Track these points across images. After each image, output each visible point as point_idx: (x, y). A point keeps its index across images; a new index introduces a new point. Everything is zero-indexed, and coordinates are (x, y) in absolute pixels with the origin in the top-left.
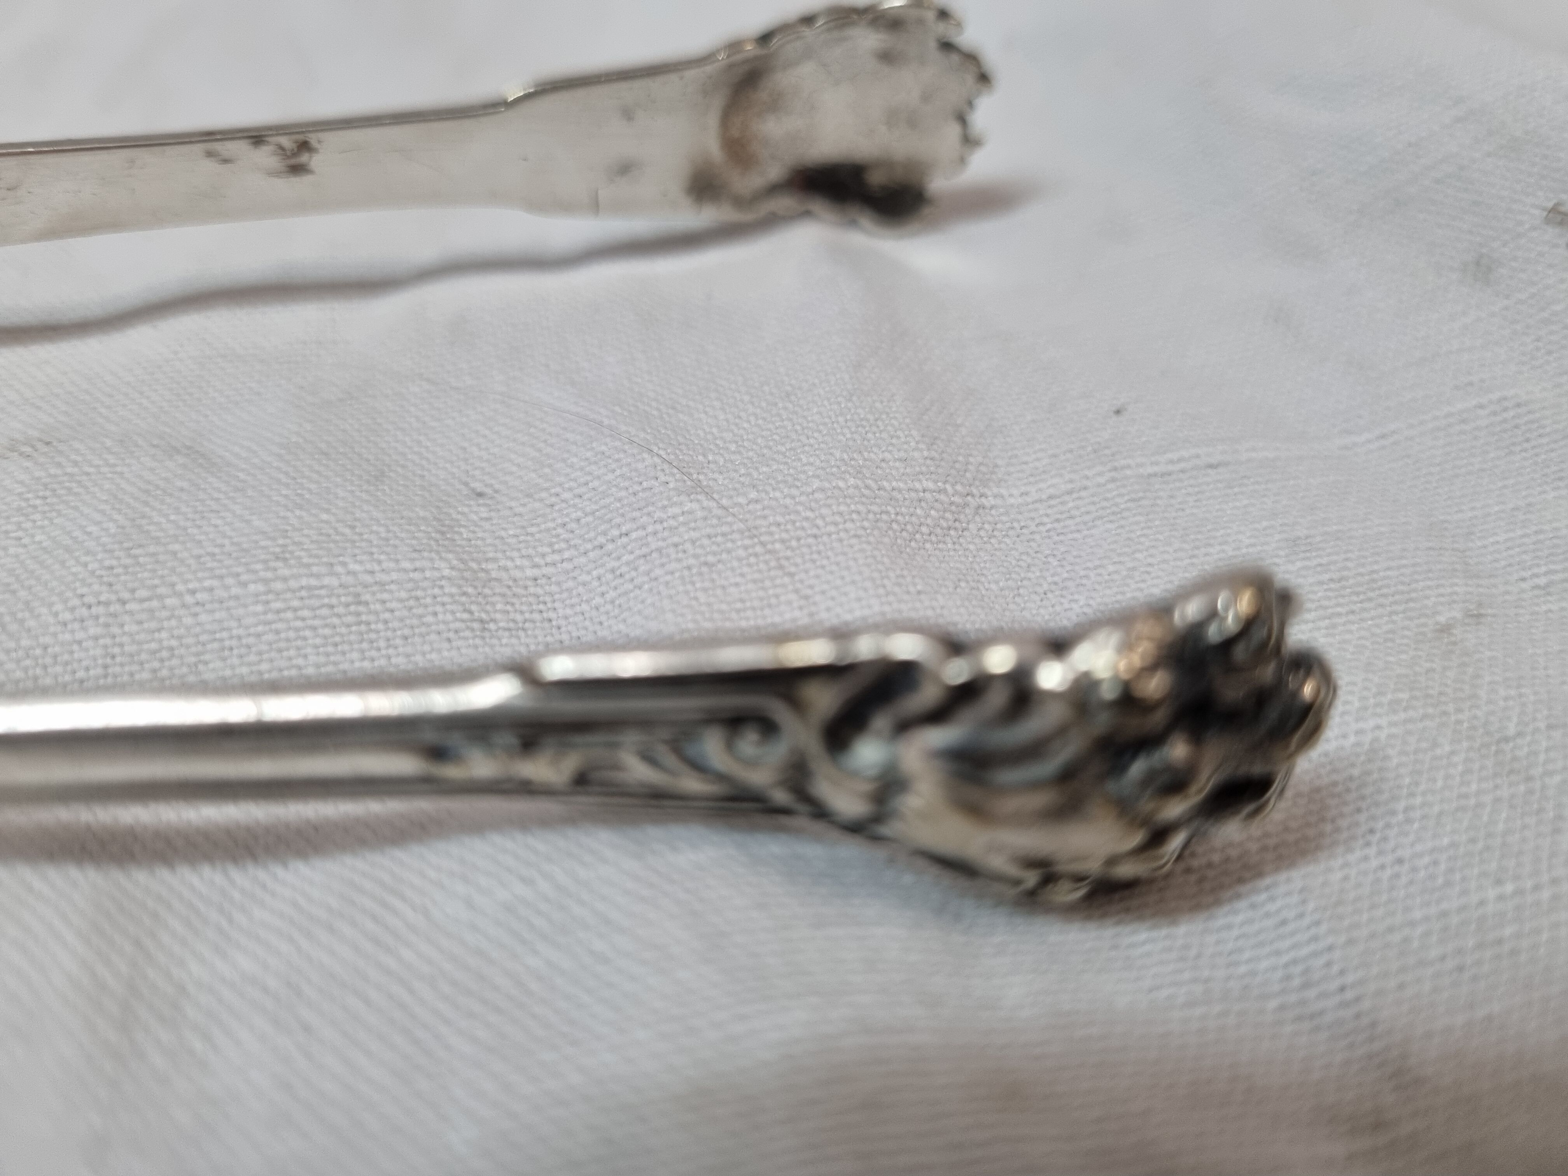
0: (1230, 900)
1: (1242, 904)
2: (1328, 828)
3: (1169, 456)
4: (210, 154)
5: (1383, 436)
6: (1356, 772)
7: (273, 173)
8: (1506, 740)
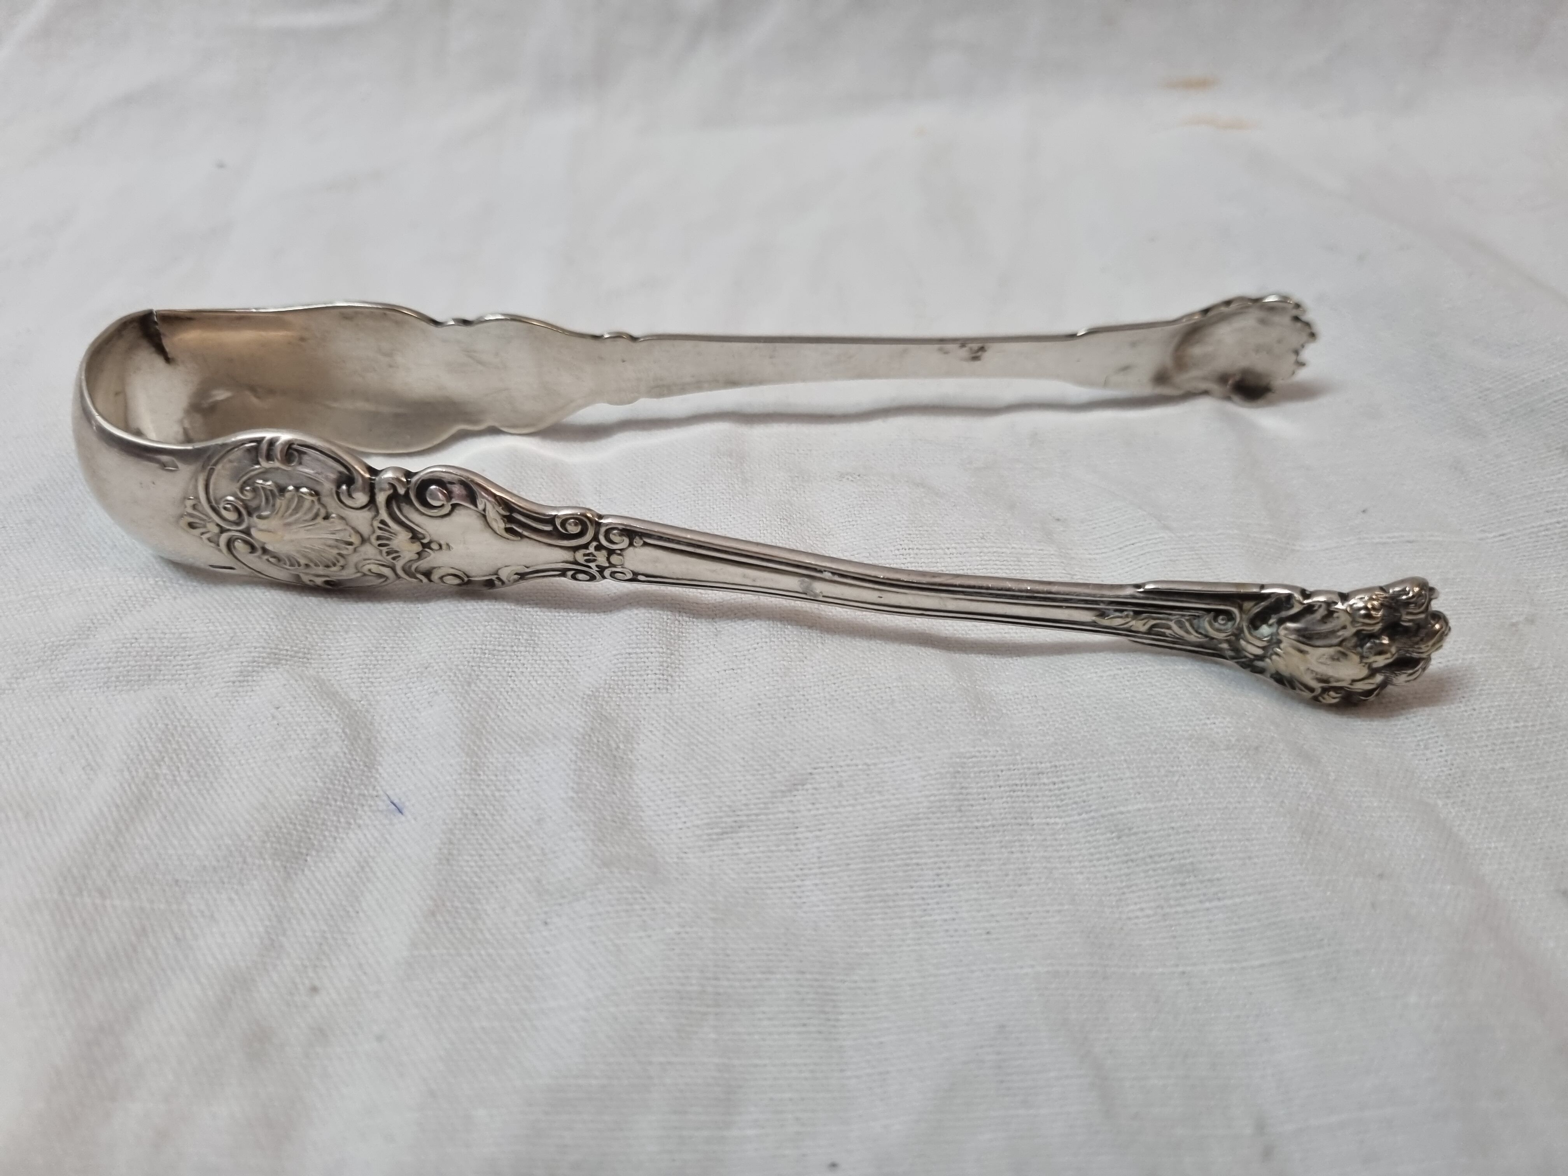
0: (1397, 716)
1: (1402, 718)
2: (1443, 694)
3: (1389, 535)
4: (940, 350)
5: (1503, 535)
6: (1459, 674)
7: (966, 360)
8: (1533, 669)
